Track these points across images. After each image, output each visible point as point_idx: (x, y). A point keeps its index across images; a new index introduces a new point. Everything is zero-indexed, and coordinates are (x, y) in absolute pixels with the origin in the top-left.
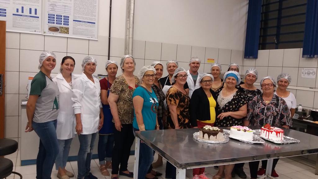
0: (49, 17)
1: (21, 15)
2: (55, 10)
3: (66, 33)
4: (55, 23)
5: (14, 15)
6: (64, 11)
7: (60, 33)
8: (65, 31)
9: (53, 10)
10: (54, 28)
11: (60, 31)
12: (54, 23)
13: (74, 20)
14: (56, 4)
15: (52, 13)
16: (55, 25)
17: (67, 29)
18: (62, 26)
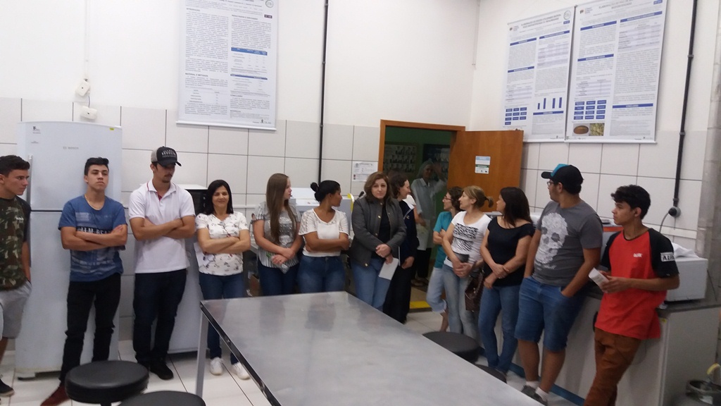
0: (576, 108)
1: (542, 113)
2: (586, 93)
3: (599, 134)
4: (584, 118)
5: (535, 114)
6: (599, 92)
7: (590, 135)
8: (598, 130)
9: (583, 93)
10: (582, 128)
11: (589, 132)
12: (582, 118)
13: (614, 107)
14: (589, 81)
15: (580, 99)
16: (585, 122)
17: (601, 126)
18: (595, 121)
